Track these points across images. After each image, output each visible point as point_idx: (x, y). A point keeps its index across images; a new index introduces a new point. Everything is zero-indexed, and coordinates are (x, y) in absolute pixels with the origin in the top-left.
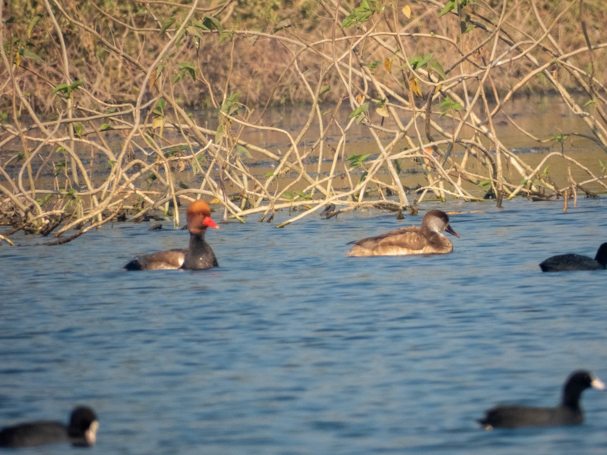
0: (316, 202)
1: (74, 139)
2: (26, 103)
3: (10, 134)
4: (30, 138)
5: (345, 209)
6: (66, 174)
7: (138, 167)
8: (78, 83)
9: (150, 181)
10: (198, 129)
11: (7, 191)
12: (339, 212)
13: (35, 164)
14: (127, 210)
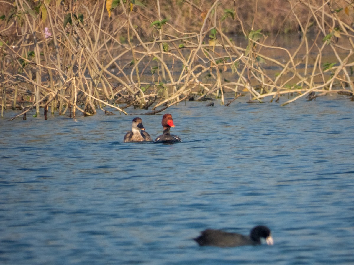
0: (304, 90)
1: (163, 52)
2: (135, 32)
3: (126, 49)
4: (137, 52)
5: (320, 95)
6: (158, 73)
7: (200, 69)
8: (166, 20)
9: (207, 77)
10: (236, 47)
11: (123, 83)
12: (317, 96)
13: (141, 67)
14: (195, 94)
